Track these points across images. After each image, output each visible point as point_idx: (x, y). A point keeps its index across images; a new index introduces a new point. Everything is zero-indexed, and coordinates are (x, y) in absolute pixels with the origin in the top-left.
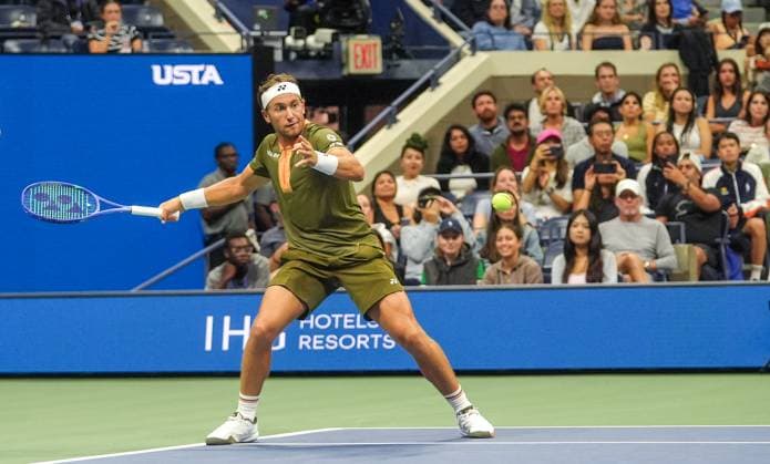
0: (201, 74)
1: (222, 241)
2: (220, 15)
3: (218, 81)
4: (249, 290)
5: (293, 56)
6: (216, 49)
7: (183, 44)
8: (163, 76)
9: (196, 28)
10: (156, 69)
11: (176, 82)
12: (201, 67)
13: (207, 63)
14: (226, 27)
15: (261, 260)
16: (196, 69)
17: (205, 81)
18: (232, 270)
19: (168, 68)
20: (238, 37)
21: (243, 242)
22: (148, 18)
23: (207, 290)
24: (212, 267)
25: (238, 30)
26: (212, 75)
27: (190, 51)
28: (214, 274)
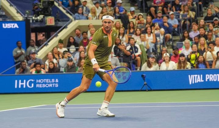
0: (14, 25)
1: (20, 63)
2: (18, 12)
3: (17, 27)
4: (25, 74)
5: (34, 21)
6: (17, 20)
7: (9, 19)
8: (5, 26)
9: (13, 15)
10: (4, 25)
11: (8, 27)
12: (13, 24)
13: (15, 23)
14: (19, 15)
15: (28, 67)
16: (12, 24)
17: (15, 27)
18: (22, 70)
19: (6, 24)
20: (22, 17)
21: (25, 63)
22: (1, 13)
23: (16, 74)
24: (17, 69)
25: (22, 16)
26: (16, 26)
27: (11, 20)
28: (18, 70)
